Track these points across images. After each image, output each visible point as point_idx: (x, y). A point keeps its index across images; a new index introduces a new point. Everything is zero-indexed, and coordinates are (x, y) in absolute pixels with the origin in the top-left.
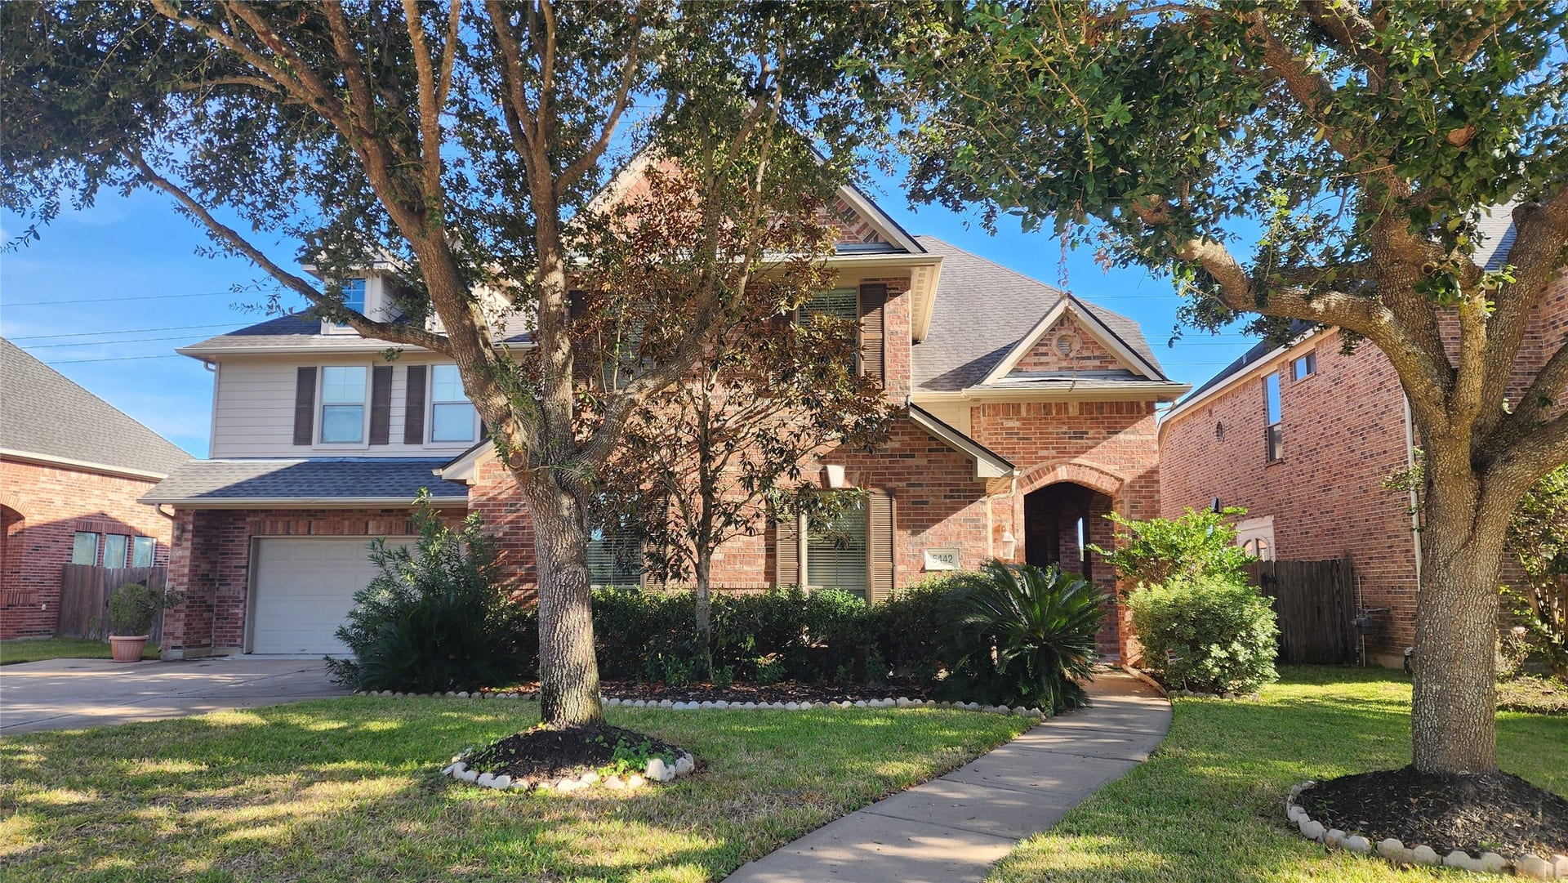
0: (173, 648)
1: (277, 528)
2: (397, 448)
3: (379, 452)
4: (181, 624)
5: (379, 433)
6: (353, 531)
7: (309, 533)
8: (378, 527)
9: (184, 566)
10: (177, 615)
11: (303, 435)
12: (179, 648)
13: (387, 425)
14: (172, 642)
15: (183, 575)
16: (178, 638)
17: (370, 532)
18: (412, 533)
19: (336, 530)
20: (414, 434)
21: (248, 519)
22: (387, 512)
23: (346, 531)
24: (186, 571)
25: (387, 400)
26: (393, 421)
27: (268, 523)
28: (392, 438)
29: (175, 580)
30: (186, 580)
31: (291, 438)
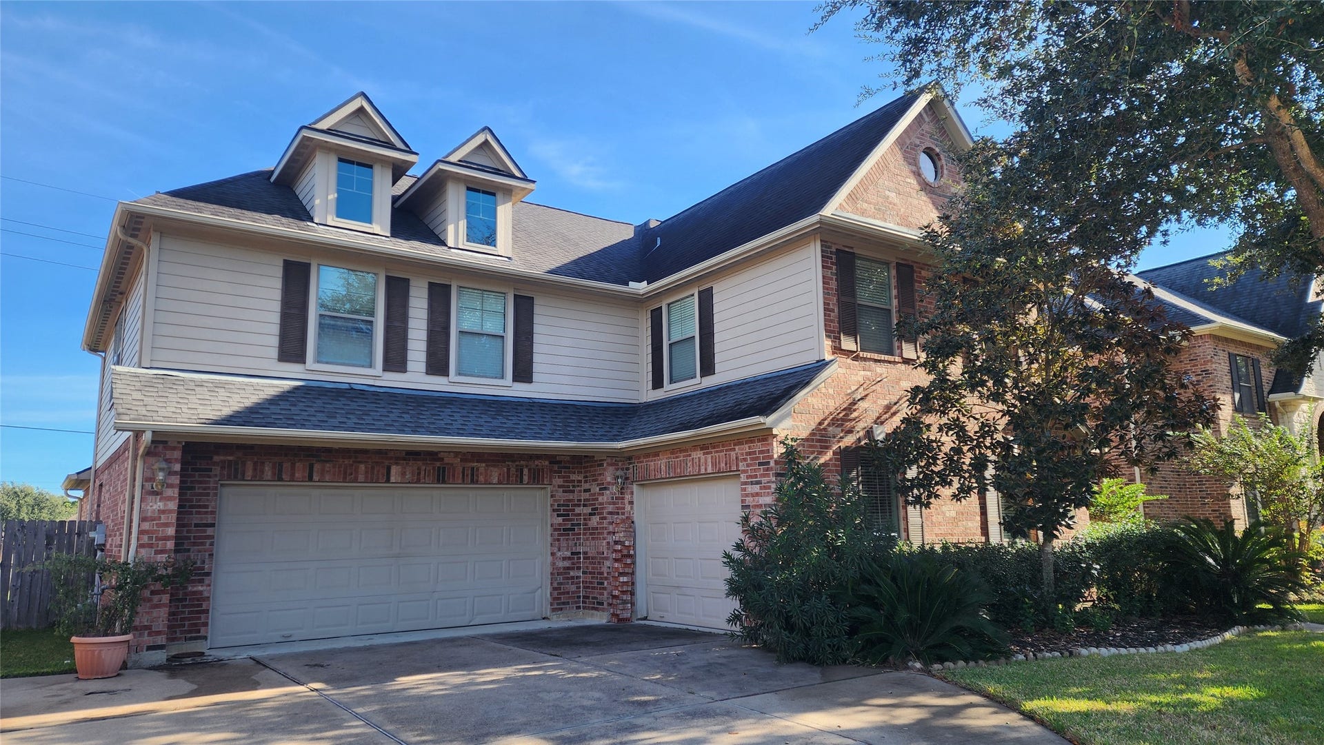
0: (150, 648)
1: (262, 472)
2: (416, 377)
3: (394, 380)
4: (163, 613)
5: (396, 360)
6: (371, 479)
7: (311, 479)
8: (403, 474)
9: (167, 525)
10: (156, 598)
11: (291, 349)
12: (161, 647)
13: (404, 349)
14: (147, 639)
15: (166, 538)
16: (159, 633)
17: (393, 479)
18: (444, 482)
19: (348, 476)
20: (438, 364)
21: (216, 458)
22: (412, 455)
23: (361, 477)
24: (171, 531)
25: (404, 318)
26: (412, 345)
27: (250, 465)
28: (410, 366)
29: (150, 546)
30: (170, 545)
31: (274, 353)
